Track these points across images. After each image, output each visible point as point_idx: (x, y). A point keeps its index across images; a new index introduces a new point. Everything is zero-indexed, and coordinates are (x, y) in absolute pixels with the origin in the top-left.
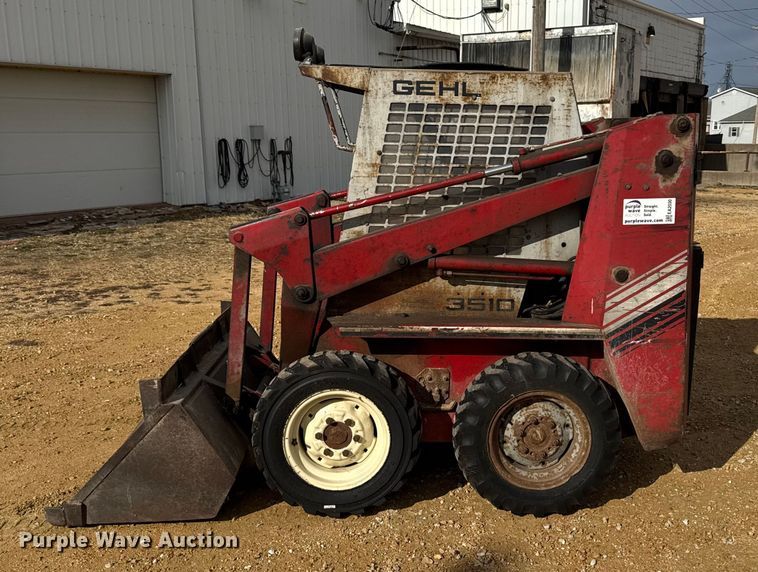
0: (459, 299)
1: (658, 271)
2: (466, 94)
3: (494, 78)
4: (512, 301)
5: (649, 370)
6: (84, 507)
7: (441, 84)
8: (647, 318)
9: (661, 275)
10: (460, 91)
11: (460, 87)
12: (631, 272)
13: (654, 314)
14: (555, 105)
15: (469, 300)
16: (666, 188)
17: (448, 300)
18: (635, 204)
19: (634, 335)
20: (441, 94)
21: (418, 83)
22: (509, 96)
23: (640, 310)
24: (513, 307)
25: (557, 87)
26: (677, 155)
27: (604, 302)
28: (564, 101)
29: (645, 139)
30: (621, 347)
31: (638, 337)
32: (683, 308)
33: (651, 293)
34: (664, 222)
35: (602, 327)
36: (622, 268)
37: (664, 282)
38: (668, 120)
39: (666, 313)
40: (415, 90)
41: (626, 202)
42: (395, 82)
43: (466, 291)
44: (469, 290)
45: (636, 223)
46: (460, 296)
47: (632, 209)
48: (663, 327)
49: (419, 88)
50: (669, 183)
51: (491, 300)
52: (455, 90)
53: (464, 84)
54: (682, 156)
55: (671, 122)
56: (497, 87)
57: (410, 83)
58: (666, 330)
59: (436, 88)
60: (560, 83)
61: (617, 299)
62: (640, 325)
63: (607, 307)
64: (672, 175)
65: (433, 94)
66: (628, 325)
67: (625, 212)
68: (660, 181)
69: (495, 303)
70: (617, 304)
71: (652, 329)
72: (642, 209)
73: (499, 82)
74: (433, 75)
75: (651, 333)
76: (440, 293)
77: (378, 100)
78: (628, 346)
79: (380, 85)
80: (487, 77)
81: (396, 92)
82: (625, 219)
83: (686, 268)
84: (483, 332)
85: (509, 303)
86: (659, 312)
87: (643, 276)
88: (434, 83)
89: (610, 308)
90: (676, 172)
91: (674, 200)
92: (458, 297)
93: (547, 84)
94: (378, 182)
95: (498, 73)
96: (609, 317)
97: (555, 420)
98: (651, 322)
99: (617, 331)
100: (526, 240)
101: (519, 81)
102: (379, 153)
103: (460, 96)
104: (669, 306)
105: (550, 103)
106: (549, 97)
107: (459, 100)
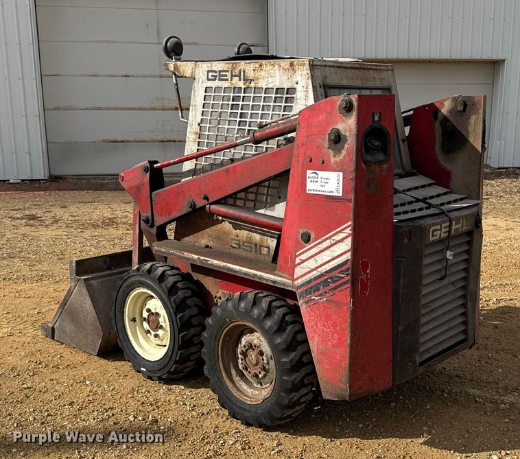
0: (237, 240)
1: (330, 237)
2: (246, 80)
3: (261, 66)
4: (268, 248)
5: (324, 326)
6: (53, 329)
7: (232, 71)
8: (322, 279)
9: (333, 242)
10: (242, 77)
11: (242, 73)
12: (313, 236)
13: (328, 276)
14: (299, 87)
15: (244, 242)
16: (336, 162)
17: (232, 240)
18: (314, 175)
19: (314, 292)
20: (231, 80)
21: (220, 71)
22: (270, 80)
23: (319, 270)
24: (269, 253)
25: (300, 72)
26: (343, 133)
27: (295, 258)
28: (304, 84)
29: (320, 118)
30: (306, 300)
31: (317, 294)
32: (348, 275)
33: (326, 256)
34: (334, 194)
35: (294, 280)
36: (306, 230)
37: (335, 248)
38: (337, 101)
39: (336, 277)
40: (218, 78)
41: (309, 172)
42: (208, 72)
43: (241, 235)
44: (243, 234)
45: (315, 193)
46: (238, 238)
47: (312, 179)
48: (334, 289)
49: (220, 76)
50: (338, 159)
51: (256, 245)
52: (239, 76)
53: (244, 71)
54: (347, 134)
55: (339, 103)
56: (263, 73)
57: (215, 72)
58: (336, 291)
59: (229, 74)
60: (301, 67)
61: (303, 257)
62: (318, 284)
63: (296, 263)
64: (340, 151)
65: (227, 80)
66: (310, 281)
67: (308, 181)
68: (331, 156)
69: (258, 247)
70: (303, 261)
71: (327, 289)
72: (319, 179)
73: (264, 69)
74: (227, 66)
75: (326, 292)
76: (227, 234)
77: (200, 85)
78: (311, 300)
79: (201, 74)
80: (257, 65)
81: (208, 79)
82: (308, 188)
83: (351, 238)
84: (224, 267)
85: (267, 249)
86: (330, 275)
87: (320, 240)
88: (228, 71)
89: (299, 264)
90: (343, 148)
91: (341, 174)
92: (236, 238)
93: (293, 70)
94: (198, 146)
95: (263, 62)
96: (298, 271)
97: (264, 350)
98: (326, 283)
99: (303, 285)
100: (278, 200)
101: (277, 67)
102: (199, 125)
103: (242, 81)
104: (338, 271)
105: (295, 86)
106: (294, 80)
107: (241, 84)
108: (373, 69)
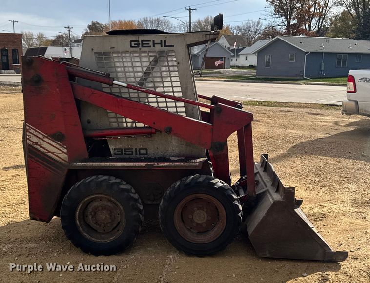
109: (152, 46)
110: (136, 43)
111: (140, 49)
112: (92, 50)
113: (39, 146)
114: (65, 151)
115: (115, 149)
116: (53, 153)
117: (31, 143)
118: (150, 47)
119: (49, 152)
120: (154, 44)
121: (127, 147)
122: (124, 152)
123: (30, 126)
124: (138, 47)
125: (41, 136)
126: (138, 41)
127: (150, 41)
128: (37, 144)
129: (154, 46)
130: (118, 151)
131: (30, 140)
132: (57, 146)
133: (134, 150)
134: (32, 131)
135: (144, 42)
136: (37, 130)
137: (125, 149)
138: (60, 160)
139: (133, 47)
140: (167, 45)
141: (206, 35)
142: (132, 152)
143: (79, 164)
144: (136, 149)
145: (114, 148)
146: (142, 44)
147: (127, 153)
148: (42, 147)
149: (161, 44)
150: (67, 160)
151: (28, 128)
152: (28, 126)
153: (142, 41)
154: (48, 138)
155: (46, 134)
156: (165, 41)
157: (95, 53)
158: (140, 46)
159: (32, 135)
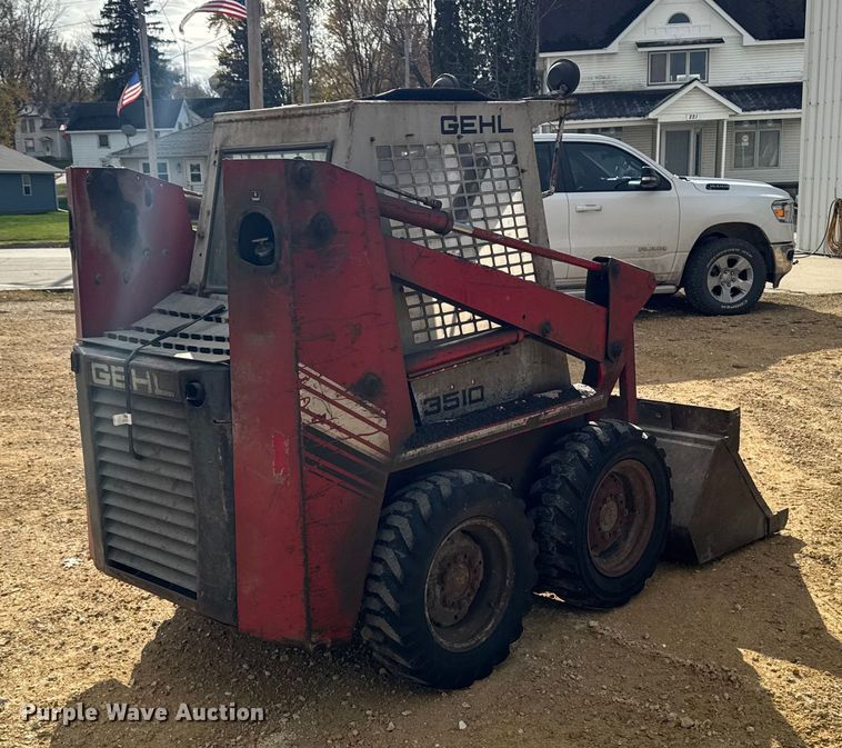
108: (307, 115)
109: (478, 130)
110: (452, 122)
111: (459, 137)
112: (372, 140)
113: (329, 423)
114: (383, 423)
115: (426, 401)
116: (358, 438)
117: (310, 418)
118: (475, 132)
119: (351, 435)
120: (482, 125)
121: (448, 392)
122: (442, 405)
123: (307, 368)
124: (455, 132)
125: (331, 394)
126: (455, 119)
127: (474, 118)
128: (322, 419)
129: (481, 132)
130: (431, 406)
131: (308, 412)
132: (366, 414)
133: (460, 396)
134: (311, 383)
135: (465, 121)
136: (323, 377)
137: (445, 396)
138: (374, 452)
139: (448, 132)
140: (503, 127)
141: (560, 105)
142: (457, 399)
143: (411, 452)
144: (464, 391)
145: (425, 397)
146: (463, 125)
147: (449, 405)
148: (334, 426)
149: (492, 125)
150: (387, 447)
151: (302, 376)
152: (302, 369)
153: (463, 118)
154: (348, 397)
155: (343, 384)
156: (499, 117)
157: (377, 148)
158: (459, 130)
159: (311, 395)
